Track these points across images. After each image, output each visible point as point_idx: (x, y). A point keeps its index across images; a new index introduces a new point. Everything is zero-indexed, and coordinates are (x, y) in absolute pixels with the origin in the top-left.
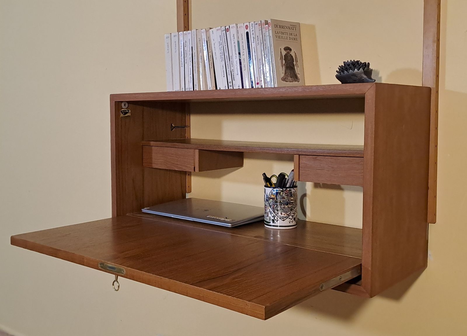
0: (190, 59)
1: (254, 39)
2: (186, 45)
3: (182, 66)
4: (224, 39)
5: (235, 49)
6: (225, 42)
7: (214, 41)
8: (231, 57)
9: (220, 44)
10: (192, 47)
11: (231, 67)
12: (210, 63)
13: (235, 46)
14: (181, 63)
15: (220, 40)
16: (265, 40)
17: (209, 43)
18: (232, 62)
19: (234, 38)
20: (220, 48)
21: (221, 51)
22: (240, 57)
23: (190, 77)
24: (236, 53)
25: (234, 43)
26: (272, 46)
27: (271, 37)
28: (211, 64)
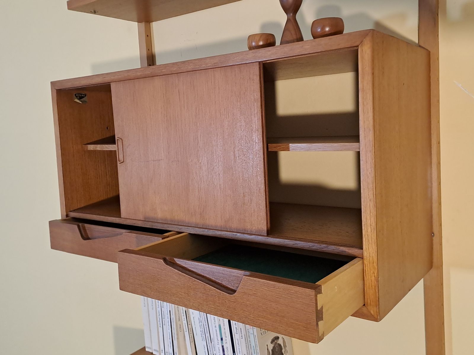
0: (168, 322)
1: (236, 330)
2: (163, 305)
3: (160, 327)
4: (204, 317)
5: (217, 334)
6: (205, 321)
7: (193, 314)
8: (213, 340)
9: (200, 321)
10: (170, 311)
11: (214, 350)
12: (190, 337)
13: (216, 330)
14: (159, 323)
15: (199, 317)
16: (249, 337)
17: (188, 314)
18: (214, 345)
19: (215, 322)
20: (200, 325)
21: (202, 329)
22: (222, 343)
23: (169, 341)
24: (217, 339)
25: (216, 327)
26: (257, 346)
27: (255, 336)
28: (192, 337)
